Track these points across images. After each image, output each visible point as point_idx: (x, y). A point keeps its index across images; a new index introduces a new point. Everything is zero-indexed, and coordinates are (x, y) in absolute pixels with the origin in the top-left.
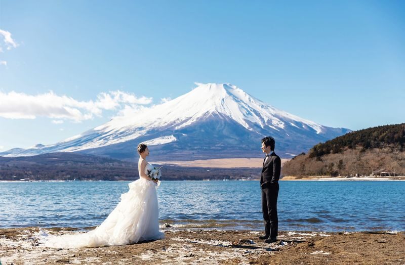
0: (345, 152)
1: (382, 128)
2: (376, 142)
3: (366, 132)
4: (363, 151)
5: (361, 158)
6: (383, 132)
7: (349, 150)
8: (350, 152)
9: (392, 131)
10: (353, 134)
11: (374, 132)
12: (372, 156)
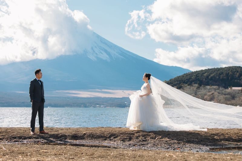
0: (185, 88)
1: (211, 70)
2: (207, 81)
3: (199, 74)
4: (198, 88)
5: (198, 93)
6: (212, 74)
7: (188, 87)
8: (189, 88)
9: (218, 73)
10: (189, 74)
11: (205, 73)
12: (205, 92)
